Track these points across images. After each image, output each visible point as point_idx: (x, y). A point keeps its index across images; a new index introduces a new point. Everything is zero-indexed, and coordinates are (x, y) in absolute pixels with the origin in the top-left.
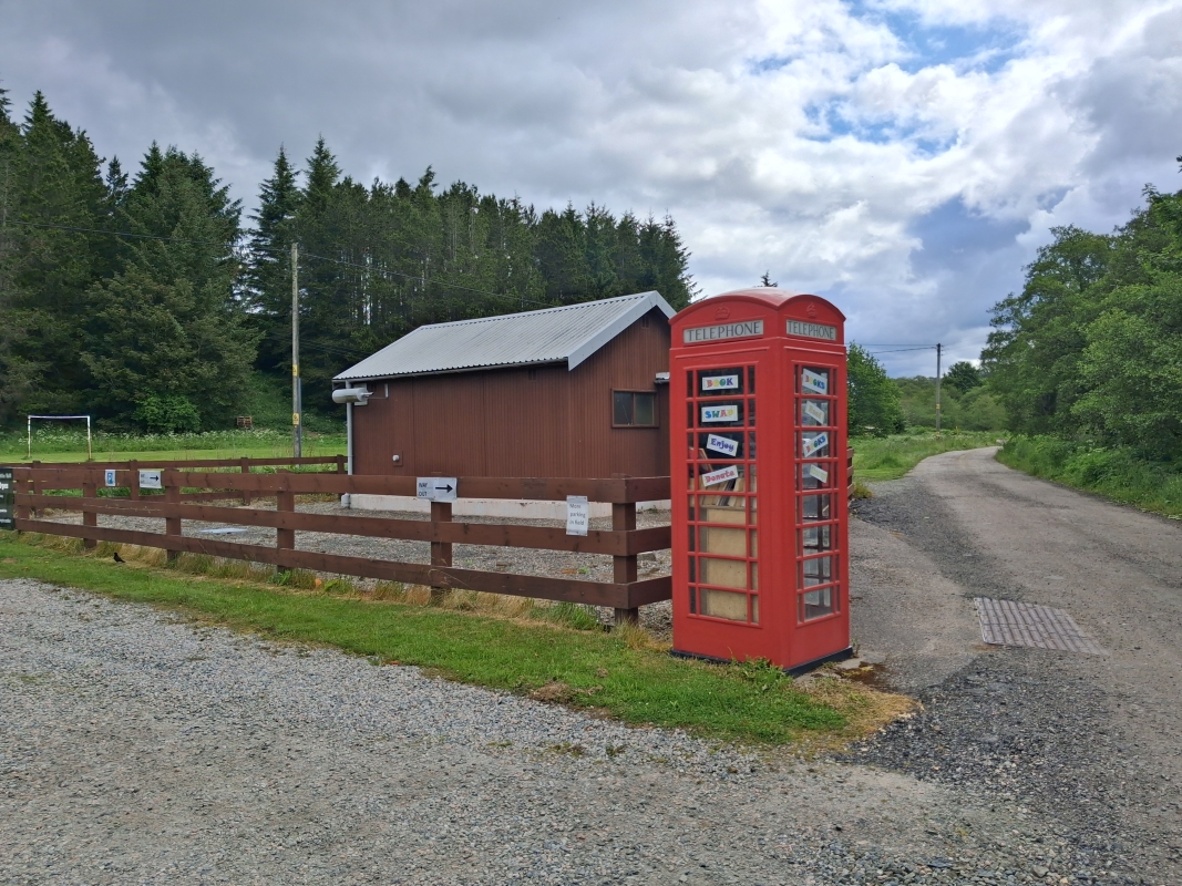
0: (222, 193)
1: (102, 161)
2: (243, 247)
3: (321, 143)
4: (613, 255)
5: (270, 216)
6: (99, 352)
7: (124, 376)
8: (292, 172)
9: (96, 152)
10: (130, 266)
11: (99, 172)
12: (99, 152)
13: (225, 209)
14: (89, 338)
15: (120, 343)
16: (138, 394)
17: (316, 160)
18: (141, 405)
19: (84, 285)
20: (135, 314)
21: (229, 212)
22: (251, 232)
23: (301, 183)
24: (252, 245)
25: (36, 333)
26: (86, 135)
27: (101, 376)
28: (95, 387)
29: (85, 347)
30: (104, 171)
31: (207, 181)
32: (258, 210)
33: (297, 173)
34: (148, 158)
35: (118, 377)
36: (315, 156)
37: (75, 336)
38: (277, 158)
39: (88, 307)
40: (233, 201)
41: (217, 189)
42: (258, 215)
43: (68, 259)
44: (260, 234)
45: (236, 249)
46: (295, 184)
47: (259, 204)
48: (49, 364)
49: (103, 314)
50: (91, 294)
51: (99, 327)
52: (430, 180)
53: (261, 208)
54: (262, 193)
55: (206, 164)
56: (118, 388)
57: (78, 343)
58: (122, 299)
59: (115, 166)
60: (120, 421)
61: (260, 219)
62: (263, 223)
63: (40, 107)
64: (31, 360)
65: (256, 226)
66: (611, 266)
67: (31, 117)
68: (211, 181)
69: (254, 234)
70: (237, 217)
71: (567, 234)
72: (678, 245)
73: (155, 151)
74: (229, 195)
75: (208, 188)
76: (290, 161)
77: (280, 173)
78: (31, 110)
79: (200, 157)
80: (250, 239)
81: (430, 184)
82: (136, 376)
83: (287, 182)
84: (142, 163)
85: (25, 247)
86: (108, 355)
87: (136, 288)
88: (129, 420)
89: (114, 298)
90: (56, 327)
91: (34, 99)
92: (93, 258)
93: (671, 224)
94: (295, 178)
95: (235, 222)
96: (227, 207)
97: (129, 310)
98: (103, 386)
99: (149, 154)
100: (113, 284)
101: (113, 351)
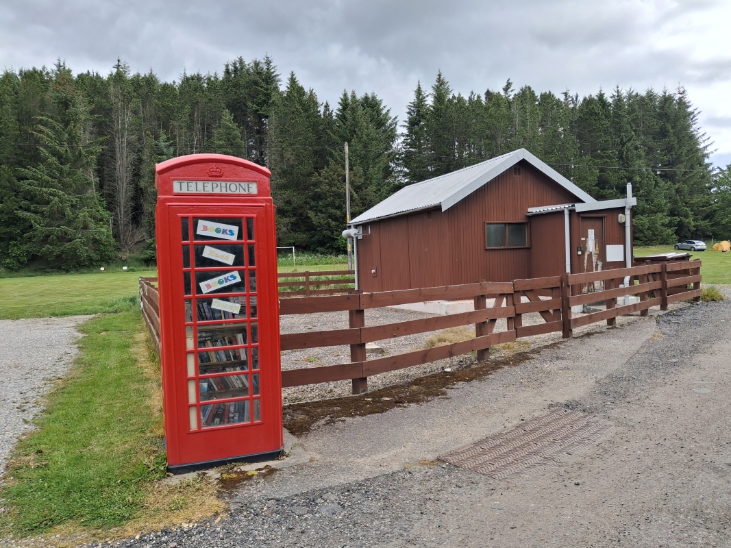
0: (387, 114)
1: (322, 105)
2: (399, 144)
3: (440, 75)
4: (633, 120)
5: (413, 123)
6: (317, 210)
7: (329, 223)
8: (425, 95)
9: (318, 100)
10: (332, 162)
11: (320, 112)
12: (320, 101)
13: (388, 123)
14: (313, 203)
15: (327, 206)
16: (335, 233)
17: (437, 86)
18: (337, 239)
19: (310, 174)
20: (334, 189)
21: (391, 125)
22: (403, 135)
23: (430, 101)
24: (403, 142)
25: (288, 202)
26: (313, 92)
27: (317, 224)
28: (316, 230)
29: (311, 209)
30: (322, 109)
31: (378, 108)
32: (406, 121)
33: (427, 96)
34: (342, 99)
35: (326, 224)
36: (437, 84)
37: (306, 203)
38: (416, 88)
39: (312, 187)
40: (393, 118)
41: (384, 112)
42: (406, 124)
43: (302, 161)
44: (407, 136)
45: (394, 146)
46: (427, 103)
47: (406, 117)
48: (295, 219)
49: (318, 190)
50: (313, 179)
51: (318, 197)
52: (509, 88)
53: (407, 120)
54: (408, 110)
55: (378, 98)
56: (327, 230)
57: (308, 206)
58: (327, 181)
59: (327, 106)
60: (327, 248)
61: (407, 127)
62: (410, 129)
63: (293, 80)
64: (286, 217)
65: (405, 131)
66: (632, 128)
67: (289, 86)
68: (381, 107)
69: (404, 136)
70: (395, 127)
71: (596, 110)
72: (688, 107)
73: (345, 95)
74: (390, 115)
75: (379, 112)
76: (423, 89)
77: (418, 98)
78: (289, 82)
79: (375, 95)
80: (402, 139)
81: (509, 90)
82: (334, 223)
83: (421, 102)
84: (339, 103)
85: (282, 156)
86: (321, 212)
87: (334, 174)
88: (331, 247)
89: (324, 180)
90: (297, 199)
91: (290, 76)
92: (315, 159)
93: (684, 92)
94: (427, 99)
95: (393, 130)
96: (390, 121)
97: (331, 187)
98: (319, 229)
99: (342, 97)
100: (323, 172)
101: (323, 210)
